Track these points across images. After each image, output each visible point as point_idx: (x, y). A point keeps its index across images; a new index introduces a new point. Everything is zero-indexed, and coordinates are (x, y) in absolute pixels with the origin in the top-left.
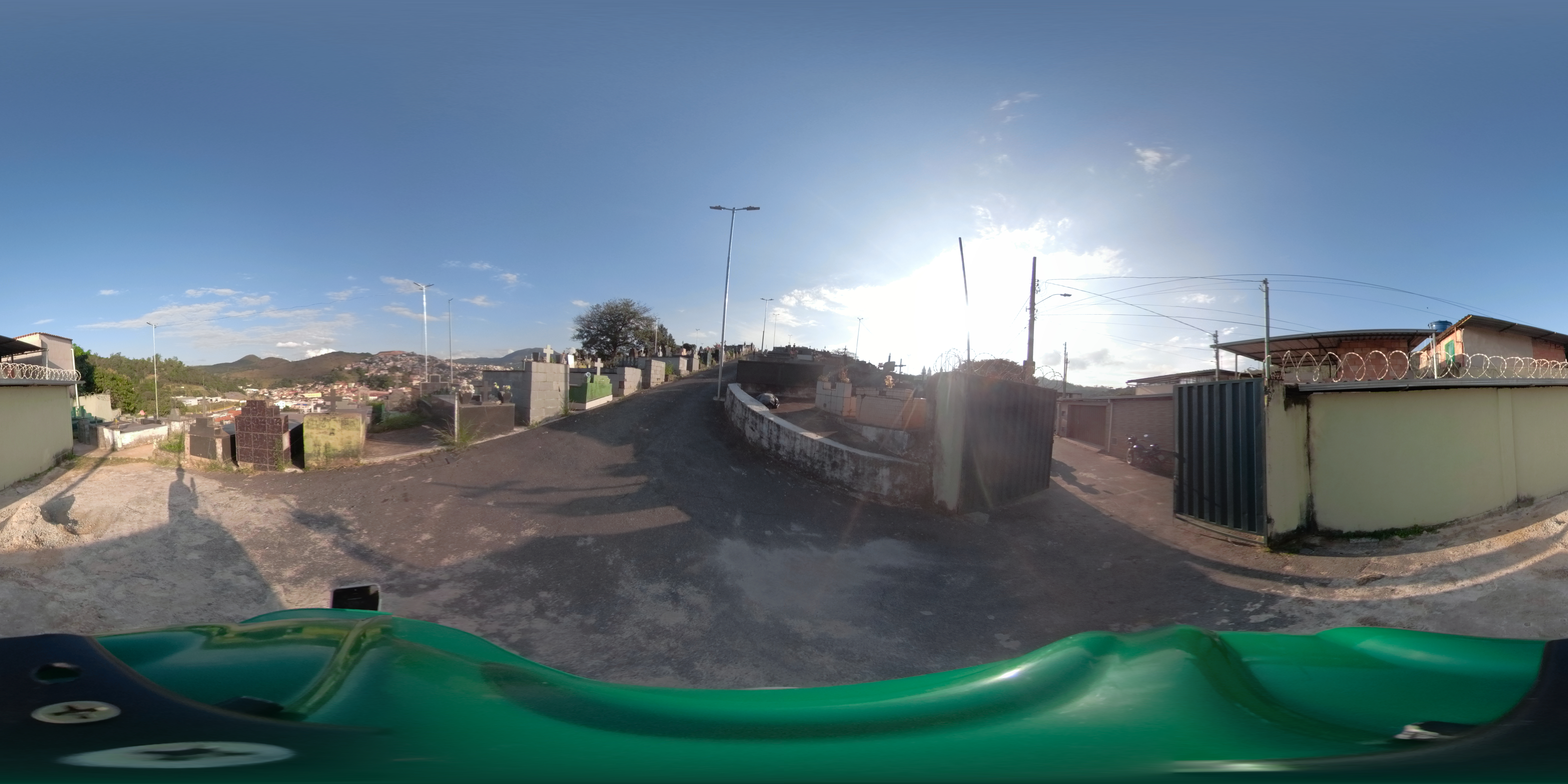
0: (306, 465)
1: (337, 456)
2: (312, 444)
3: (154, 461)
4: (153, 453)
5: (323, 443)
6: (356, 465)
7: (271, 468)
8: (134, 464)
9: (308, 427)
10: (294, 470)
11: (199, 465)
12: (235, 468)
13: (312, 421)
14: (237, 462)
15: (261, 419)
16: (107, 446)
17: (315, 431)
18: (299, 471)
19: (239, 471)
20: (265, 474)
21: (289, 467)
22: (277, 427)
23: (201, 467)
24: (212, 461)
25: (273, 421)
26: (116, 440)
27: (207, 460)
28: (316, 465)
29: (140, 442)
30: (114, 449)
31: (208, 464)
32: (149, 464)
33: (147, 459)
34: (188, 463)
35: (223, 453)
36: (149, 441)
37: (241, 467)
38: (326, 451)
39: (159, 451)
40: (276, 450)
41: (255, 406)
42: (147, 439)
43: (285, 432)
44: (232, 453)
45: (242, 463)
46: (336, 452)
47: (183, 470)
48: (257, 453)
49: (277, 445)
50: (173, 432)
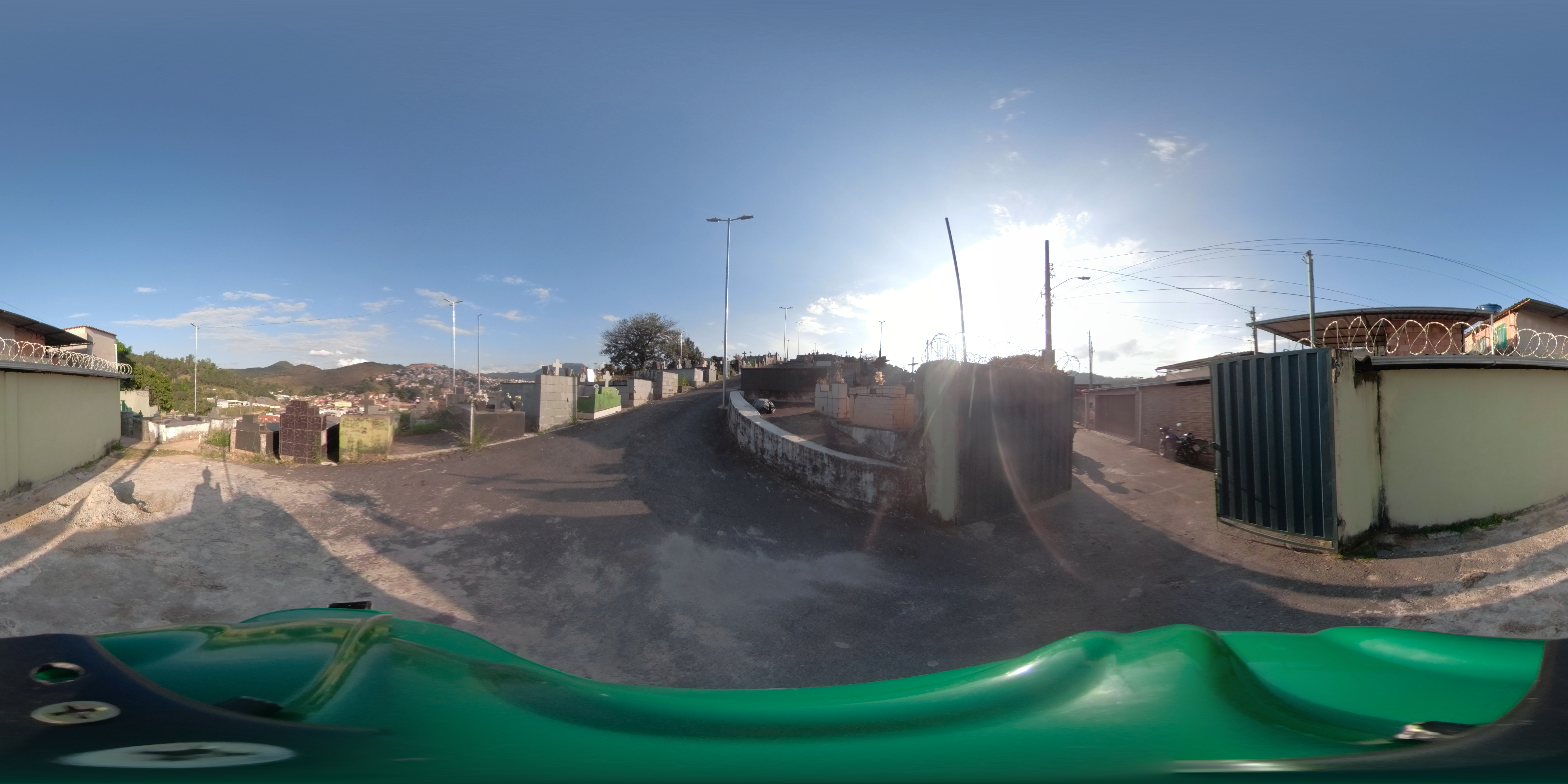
0: (340, 459)
1: (368, 452)
2: (346, 440)
3: (199, 454)
4: (199, 446)
5: (356, 440)
6: (383, 460)
7: (309, 461)
8: (181, 456)
9: (344, 426)
10: (329, 463)
11: (243, 458)
12: (277, 461)
13: (348, 420)
14: (279, 455)
15: (303, 417)
16: (151, 439)
17: (349, 429)
18: (334, 464)
19: (281, 463)
20: (304, 466)
21: (325, 460)
22: (317, 425)
23: (245, 459)
24: (256, 454)
25: (313, 419)
26: (162, 433)
27: (252, 454)
28: (349, 459)
29: (183, 437)
30: (158, 442)
31: (252, 457)
32: (195, 456)
33: (192, 452)
34: (233, 455)
35: (267, 447)
36: (191, 437)
37: (282, 460)
38: (358, 447)
39: (205, 445)
40: (315, 445)
41: (299, 406)
42: (189, 434)
43: (324, 429)
44: (275, 447)
45: (284, 456)
46: (367, 448)
47: (229, 462)
48: (297, 447)
49: (316, 441)
50: (216, 428)
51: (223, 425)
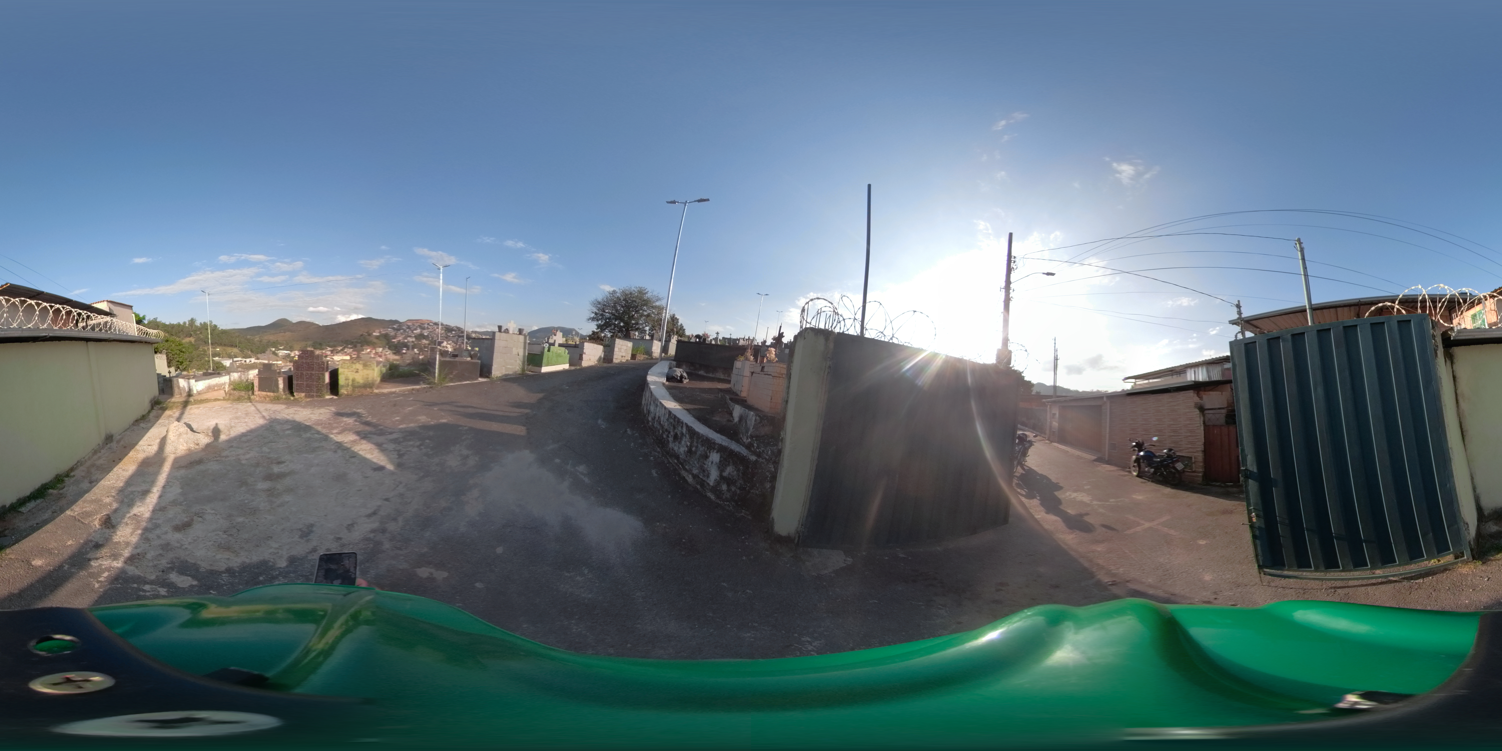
0: (340, 393)
1: (360, 387)
2: (344, 378)
3: (228, 400)
4: (226, 393)
5: (351, 378)
6: (371, 393)
7: (317, 396)
8: (214, 402)
9: (342, 367)
10: (331, 397)
11: (265, 398)
12: (292, 398)
13: (345, 363)
14: (293, 393)
15: (311, 362)
16: (182, 393)
17: (346, 370)
18: (335, 397)
19: (295, 399)
20: (313, 400)
21: (328, 395)
22: (322, 368)
23: (267, 399)
24: (275, 394)
25: (319, 363)
26: (192, 387)
27: (272, 394)
28: (346, 393)
29: (210, 388)
30: (190, 394)
31: (272, 397)
32: (225, 402)
33: (222, 398)
34: (257, 397)
35: (284, 387)
36: (216, 388)
37: (296, 397)
38: (353, 384)
39: (232, 391)
40: (321, 383)
41: (307, 354)
42: (214, 386)
43: (327, 371)
44: (290, 386)
45: (297, 393)
46: (359, 384)
47: (255, 402)
48: (307, 386)
49: (321, 380)
50: (234, 380)
51: (240, 377)
